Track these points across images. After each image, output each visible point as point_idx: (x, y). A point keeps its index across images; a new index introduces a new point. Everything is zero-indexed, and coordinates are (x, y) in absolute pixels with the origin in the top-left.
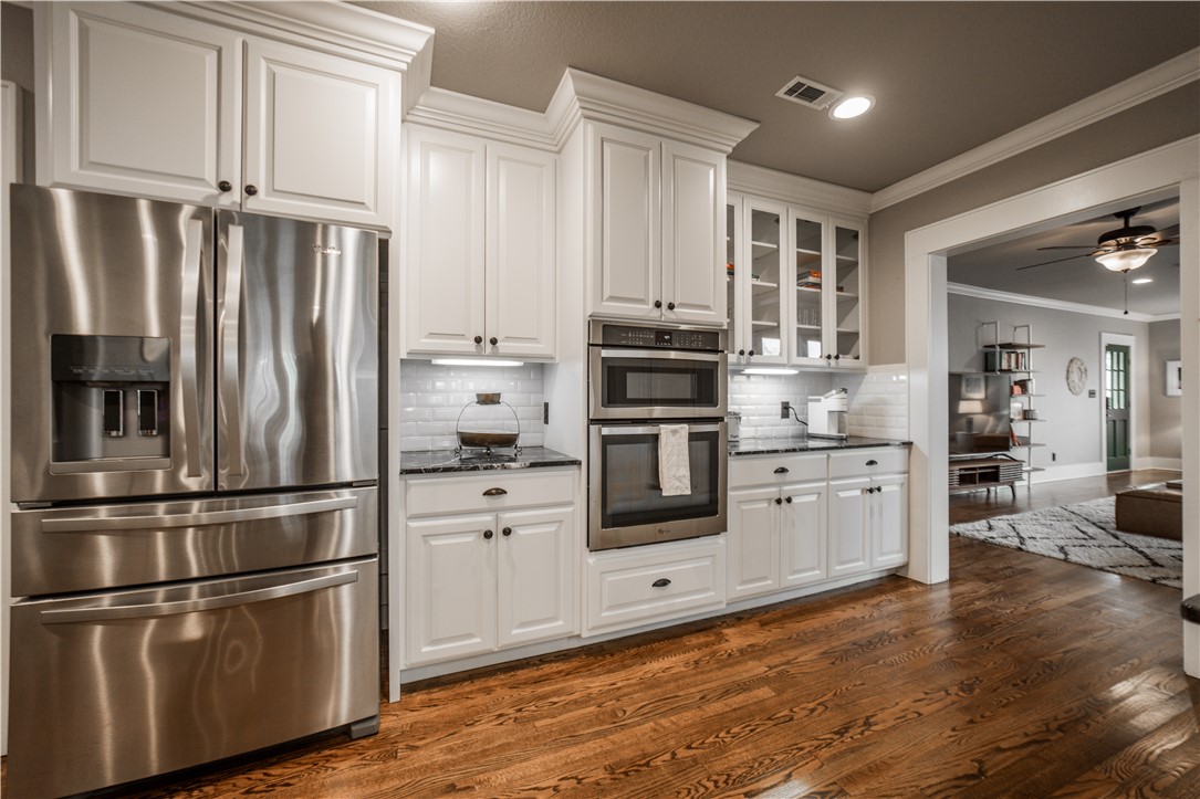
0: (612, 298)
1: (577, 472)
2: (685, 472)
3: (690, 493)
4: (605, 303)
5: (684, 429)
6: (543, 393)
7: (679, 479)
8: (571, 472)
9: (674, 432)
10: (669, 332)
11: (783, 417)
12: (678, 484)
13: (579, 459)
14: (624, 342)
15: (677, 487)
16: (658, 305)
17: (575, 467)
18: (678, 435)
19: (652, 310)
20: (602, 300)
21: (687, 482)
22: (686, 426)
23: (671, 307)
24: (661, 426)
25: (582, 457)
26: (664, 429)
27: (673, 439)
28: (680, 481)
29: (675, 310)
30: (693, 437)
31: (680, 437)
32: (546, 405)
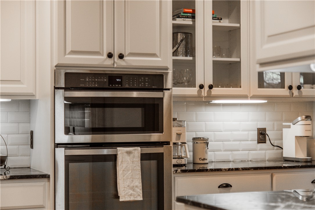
0: (73, 52)
1: (47, 183)
2: (138, 183)
3: (142, 199)
4: (67, 56)
5: (137, 151)
6: (30, 123)
7: (133, 188)
8: (42, 183)
9: (129, 153)
10: (120, 76)
11: (258, 143)
12: (131, 192)
13: (49, 173)
14: (82, 85)
15: (131, 195)
16: (110, 56)
17: (46, 180)
18: (132, 155)
19: (105, 59)
20: (65, 54)
21: (140, 191)
22: (139, 148)
23: (121, 56)
24: (118, 148)
25: (51, 173)
26: (121, 151)
27: (128, 158)
28: (134, 190)
29: (125, 58)
30: (144, 157)
31: (134, 157)
32: (32, 133)
